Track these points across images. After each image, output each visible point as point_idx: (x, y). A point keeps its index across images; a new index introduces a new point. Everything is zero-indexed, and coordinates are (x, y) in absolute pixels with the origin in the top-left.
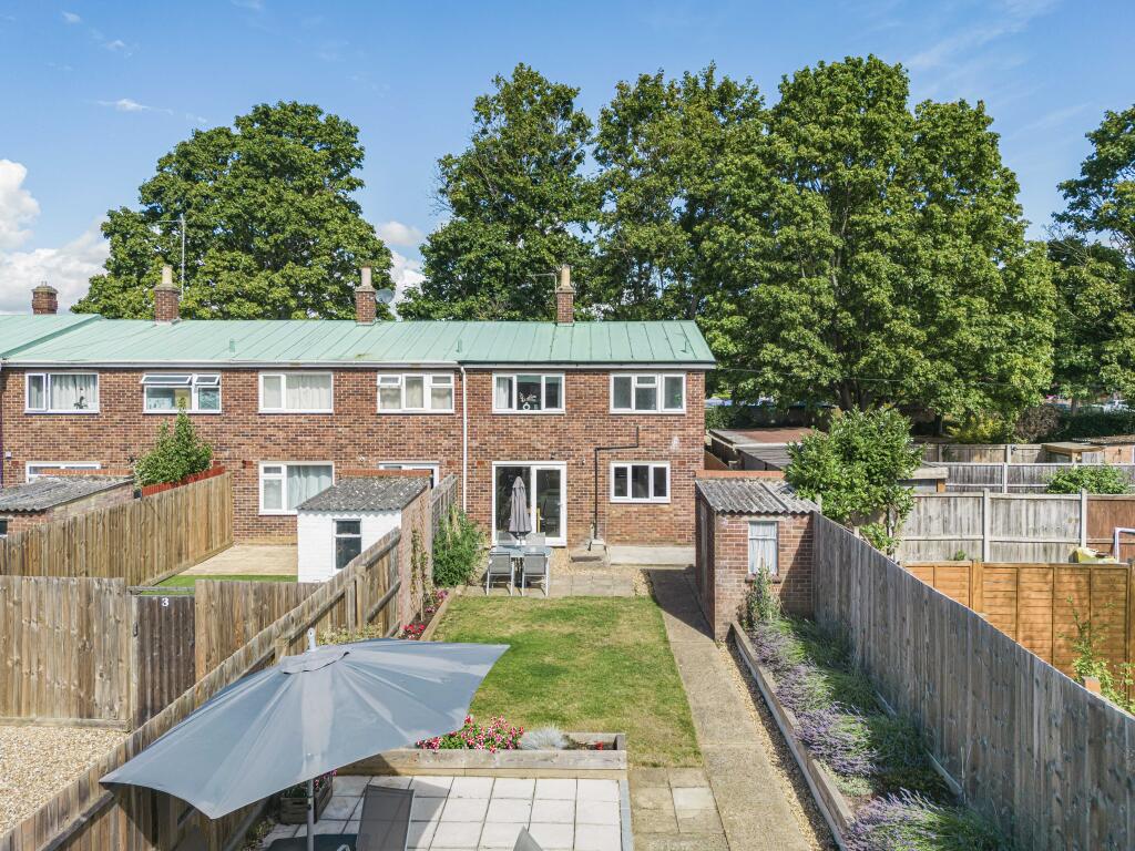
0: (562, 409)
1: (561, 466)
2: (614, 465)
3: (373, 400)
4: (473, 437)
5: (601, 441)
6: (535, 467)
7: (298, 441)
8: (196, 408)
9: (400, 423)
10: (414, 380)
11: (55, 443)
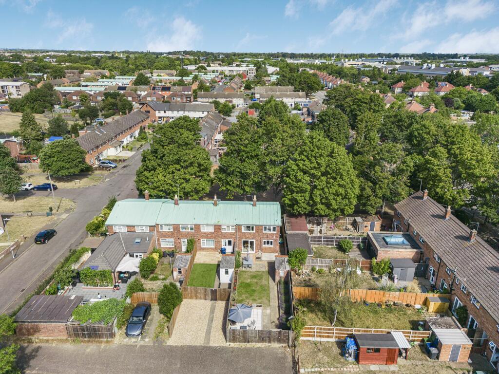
0: (254, 232)
1: (254, 240)
2: (263, 241)
3: (221, 229)
4: (239, 235)
5: (261, 237)
6: (249, 241)
7: (208, 236)
8: (189, 230)
9: (226, 233)
10: (228, 227)
11: (165, 236)
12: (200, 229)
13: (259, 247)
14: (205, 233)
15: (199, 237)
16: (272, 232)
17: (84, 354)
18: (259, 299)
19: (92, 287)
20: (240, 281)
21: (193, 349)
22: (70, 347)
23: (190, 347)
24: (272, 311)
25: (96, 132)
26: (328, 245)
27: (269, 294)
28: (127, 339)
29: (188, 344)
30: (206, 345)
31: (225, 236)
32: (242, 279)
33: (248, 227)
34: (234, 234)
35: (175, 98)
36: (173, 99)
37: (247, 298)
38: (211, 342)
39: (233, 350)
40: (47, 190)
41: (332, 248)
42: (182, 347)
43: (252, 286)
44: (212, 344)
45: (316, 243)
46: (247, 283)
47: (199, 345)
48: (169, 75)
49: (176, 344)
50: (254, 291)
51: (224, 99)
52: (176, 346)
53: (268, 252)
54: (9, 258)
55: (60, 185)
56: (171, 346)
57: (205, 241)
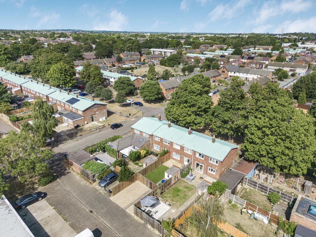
0: (204, 159)
1: (203, 165)
2: (209, 168)
3: (184, 150)
4: (194, 158)
5: (208, 164)
6: (200, 164)
7: (177, 151)
8: (167, 144)
9: (186, 153)
10: (188, 149)
11: (156, 143)
12: (173, 145)
13: (206, 170)
14: (175, 149)
15: (172, 150)
16: (215, 163)
17: (79, 183)
18: (176, 201)
19: (109, 156)
20: (176, 186)
21: (117, 207)
22: (78, 177)
23: (117, 205)
24: (176, 212)
25: (178, 80)
26: (262, 191)
27: (185, 202)
28: (98, 186)
29: (117, 204)
30: (124, 209)
31: (186, 155)
32: (179, 185)
33: (200, 154)
34: (191, 156)
35: (251, 65)
36: (250, 65)
37: (170, 197)
38: (128, 209)
39: (133, 220)
40: (138, 105)
41: (264, 195)
42: (114, 203)
43: (180, 192)
44: (127, 211)
45: (253, 186)
46: (179, 189)
47: (122, 207)
48: (264, 49)
49: (113, 201)
50: (178, 195)
51: (289, 68)
52: (112, 202)
53: (211, 177)
54: (96, 131)
55: (146, 105)
56: (110, 200)
57: (175, 154)
